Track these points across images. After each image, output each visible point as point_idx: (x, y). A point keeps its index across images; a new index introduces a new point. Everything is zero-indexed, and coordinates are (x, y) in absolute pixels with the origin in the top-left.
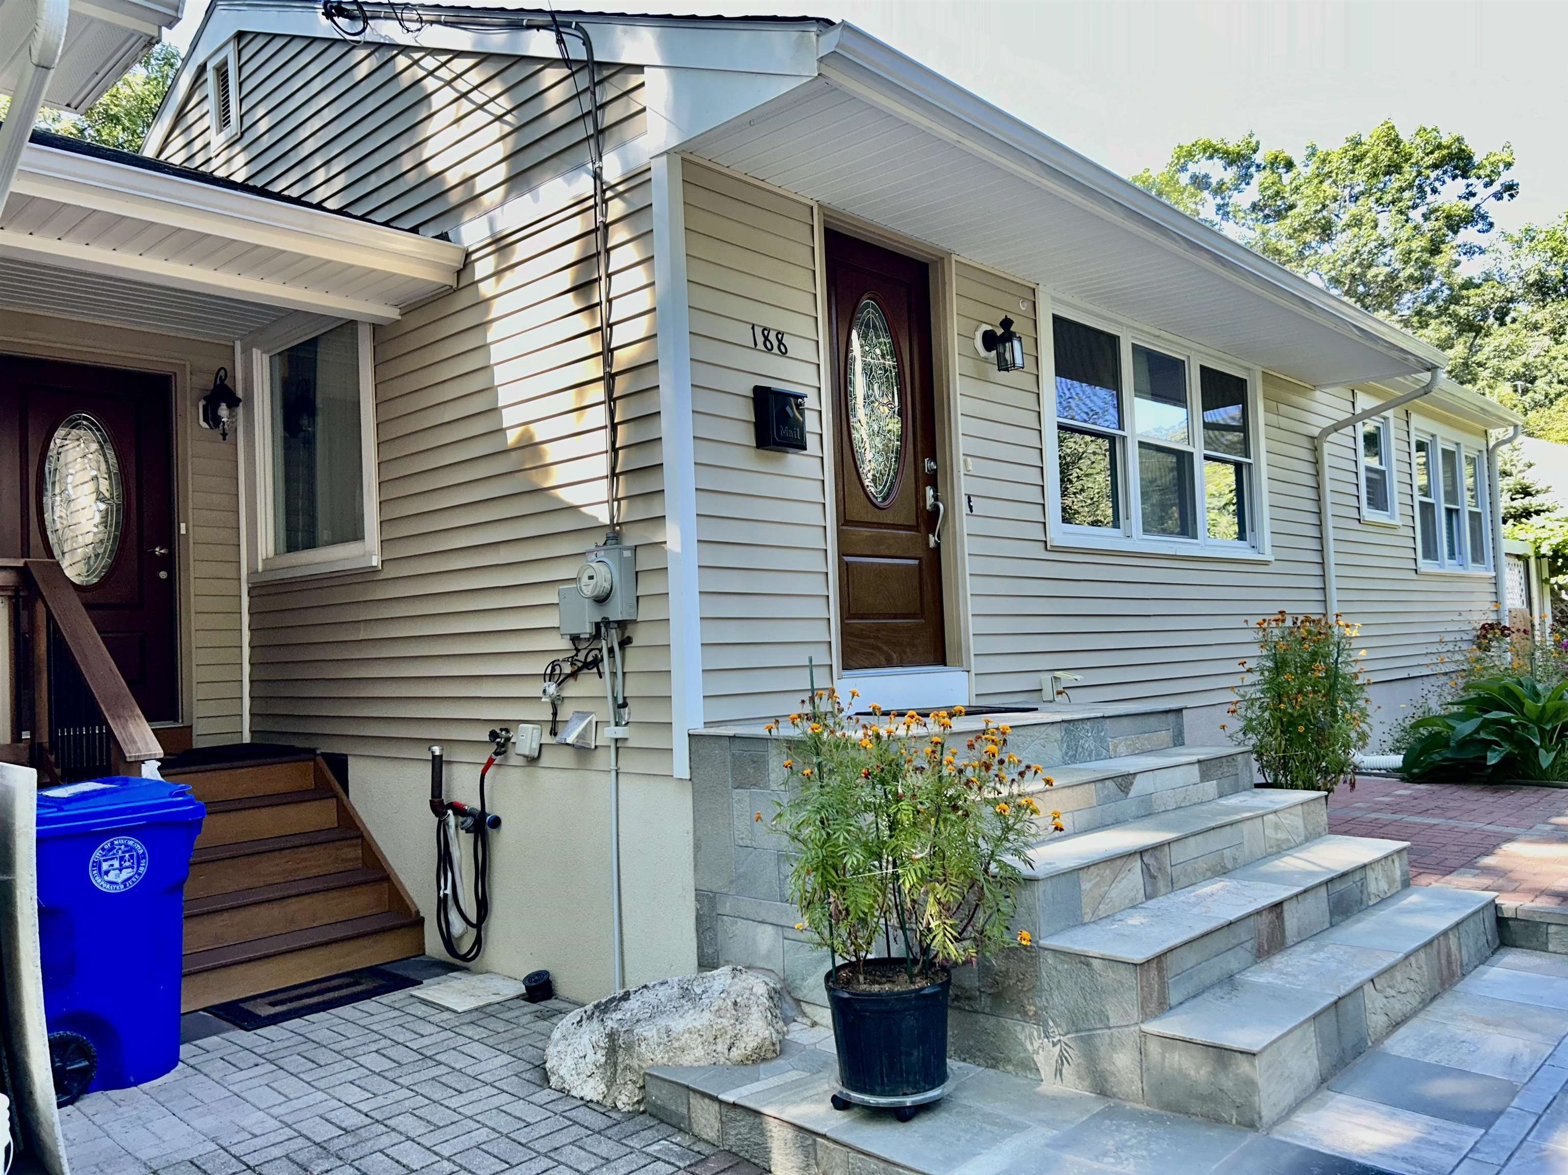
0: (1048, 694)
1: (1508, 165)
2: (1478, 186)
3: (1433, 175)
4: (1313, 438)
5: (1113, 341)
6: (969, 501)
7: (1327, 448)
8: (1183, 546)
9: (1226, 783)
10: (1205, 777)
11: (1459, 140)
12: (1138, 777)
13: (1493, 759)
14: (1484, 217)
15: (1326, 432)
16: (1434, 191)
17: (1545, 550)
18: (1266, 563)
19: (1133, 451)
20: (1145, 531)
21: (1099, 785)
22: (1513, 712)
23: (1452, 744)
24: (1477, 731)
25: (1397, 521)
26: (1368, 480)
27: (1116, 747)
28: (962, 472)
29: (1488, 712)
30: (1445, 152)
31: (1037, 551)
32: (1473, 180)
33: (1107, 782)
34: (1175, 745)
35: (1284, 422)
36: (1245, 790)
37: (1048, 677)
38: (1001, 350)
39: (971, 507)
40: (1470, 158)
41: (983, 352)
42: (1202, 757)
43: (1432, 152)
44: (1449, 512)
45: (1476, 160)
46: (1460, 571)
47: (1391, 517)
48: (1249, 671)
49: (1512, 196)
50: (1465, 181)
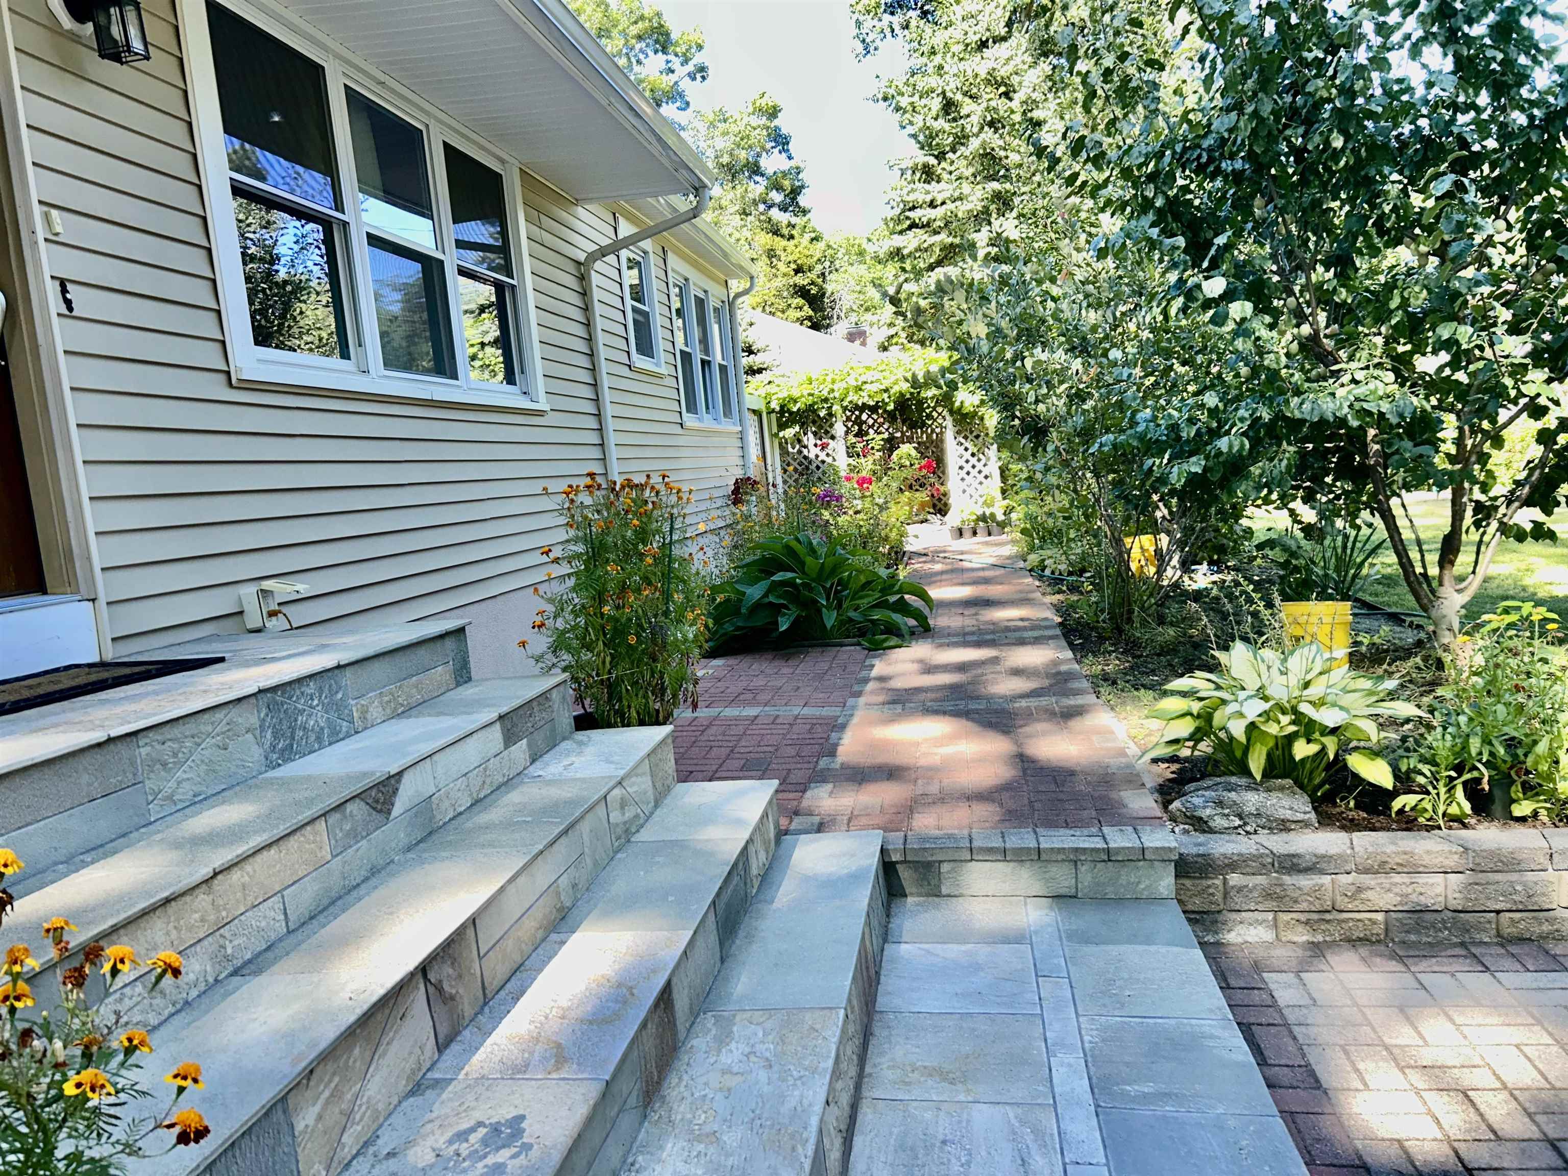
0: (253, 619)
1: (700, 47)
2: (676, 63)
3: (638, 46)
4: (578, 263)
5: (316, 72)
6: (64, 291)
7: (595, 279)
8: (442, 389)
9: (539, 737)
10: (510, 739)
11: (659, 15)
12: (407, 778)
13: (784, 625)
14: (681, 95)
15: (593, 257)
16: (639, 62)
17: (775, 405)
18: (540, 413)
19: (361, 251)
20: (387, 364)
21: (334, 818)
22: (793, 571)
23: (744, 611)
24: (766, 595)
25: (664, 370)
26: (635, 321)
27: (364, 712)
28: (41, 234)
29: (773, 574)
30: (647, 24)
31: (216, 389)
32: (671, 57)
33: (349, 807)
34: (458, 684)
35: (548, 238)
36: (564, 739)
37: (250, 590)
38: (102, 20)
39: (68, 304)
40: (668, 34)
41: (66, 21)
42: (504, 709)
43: (636, 23)
44: (704, 363)
45: (674, 36)
46: (715, 426)
47: (657, 365)
48: (556, 561)
49: (703, 78)
50: (665, 57)
